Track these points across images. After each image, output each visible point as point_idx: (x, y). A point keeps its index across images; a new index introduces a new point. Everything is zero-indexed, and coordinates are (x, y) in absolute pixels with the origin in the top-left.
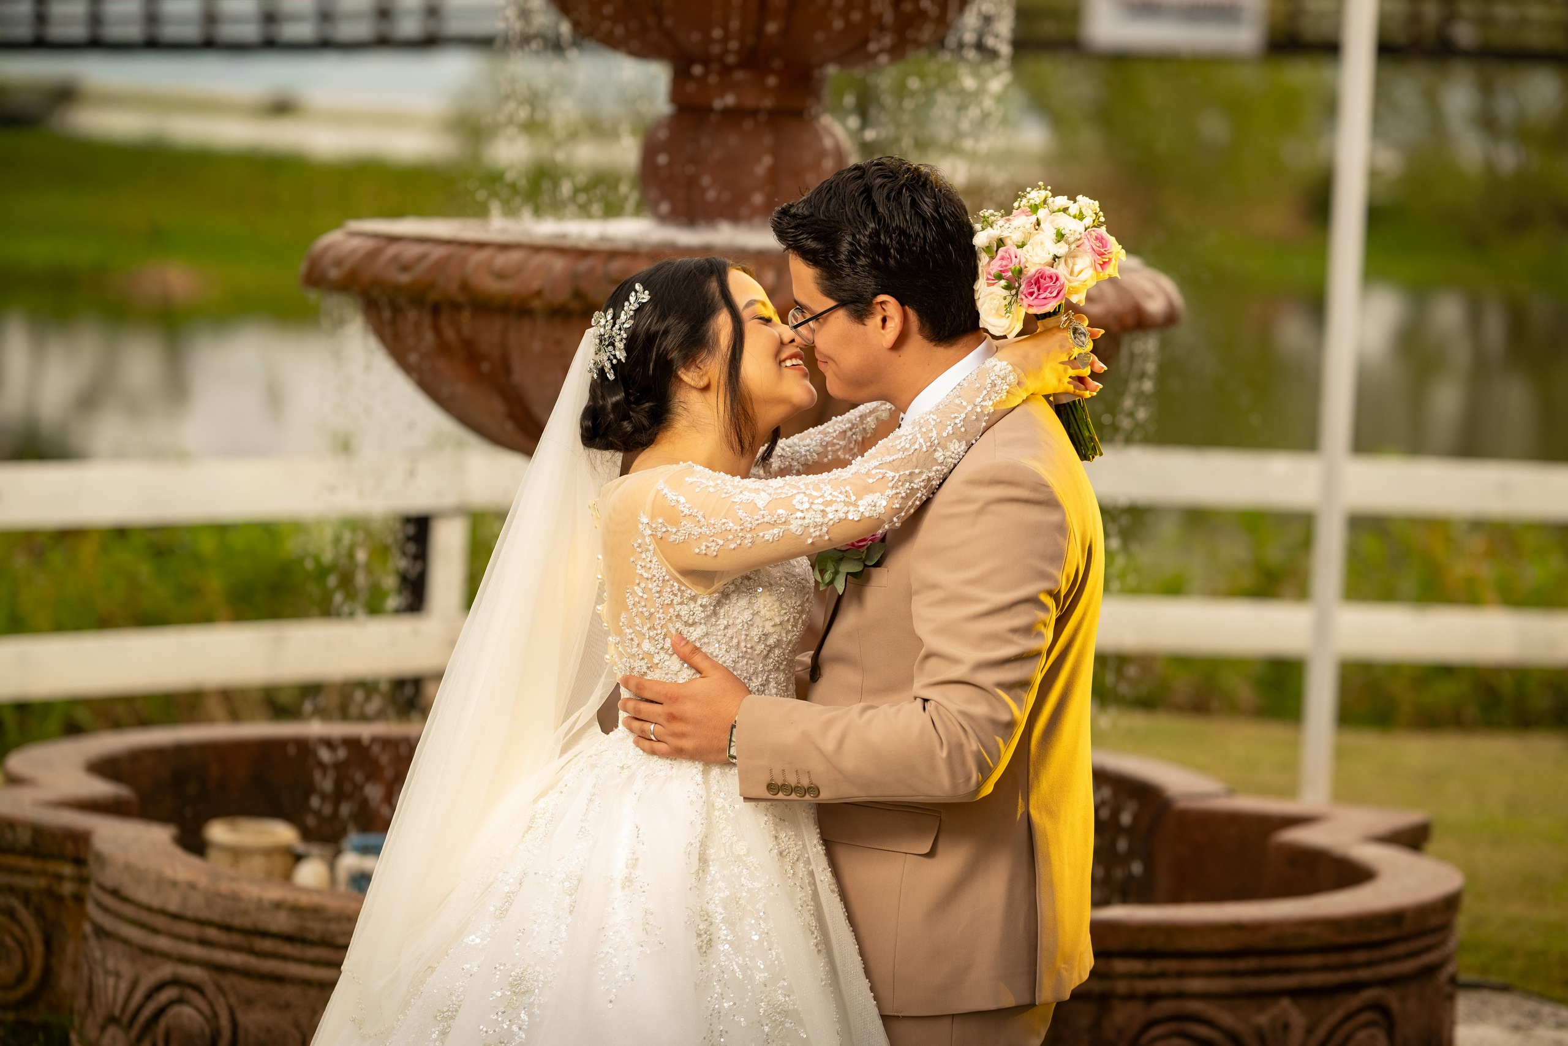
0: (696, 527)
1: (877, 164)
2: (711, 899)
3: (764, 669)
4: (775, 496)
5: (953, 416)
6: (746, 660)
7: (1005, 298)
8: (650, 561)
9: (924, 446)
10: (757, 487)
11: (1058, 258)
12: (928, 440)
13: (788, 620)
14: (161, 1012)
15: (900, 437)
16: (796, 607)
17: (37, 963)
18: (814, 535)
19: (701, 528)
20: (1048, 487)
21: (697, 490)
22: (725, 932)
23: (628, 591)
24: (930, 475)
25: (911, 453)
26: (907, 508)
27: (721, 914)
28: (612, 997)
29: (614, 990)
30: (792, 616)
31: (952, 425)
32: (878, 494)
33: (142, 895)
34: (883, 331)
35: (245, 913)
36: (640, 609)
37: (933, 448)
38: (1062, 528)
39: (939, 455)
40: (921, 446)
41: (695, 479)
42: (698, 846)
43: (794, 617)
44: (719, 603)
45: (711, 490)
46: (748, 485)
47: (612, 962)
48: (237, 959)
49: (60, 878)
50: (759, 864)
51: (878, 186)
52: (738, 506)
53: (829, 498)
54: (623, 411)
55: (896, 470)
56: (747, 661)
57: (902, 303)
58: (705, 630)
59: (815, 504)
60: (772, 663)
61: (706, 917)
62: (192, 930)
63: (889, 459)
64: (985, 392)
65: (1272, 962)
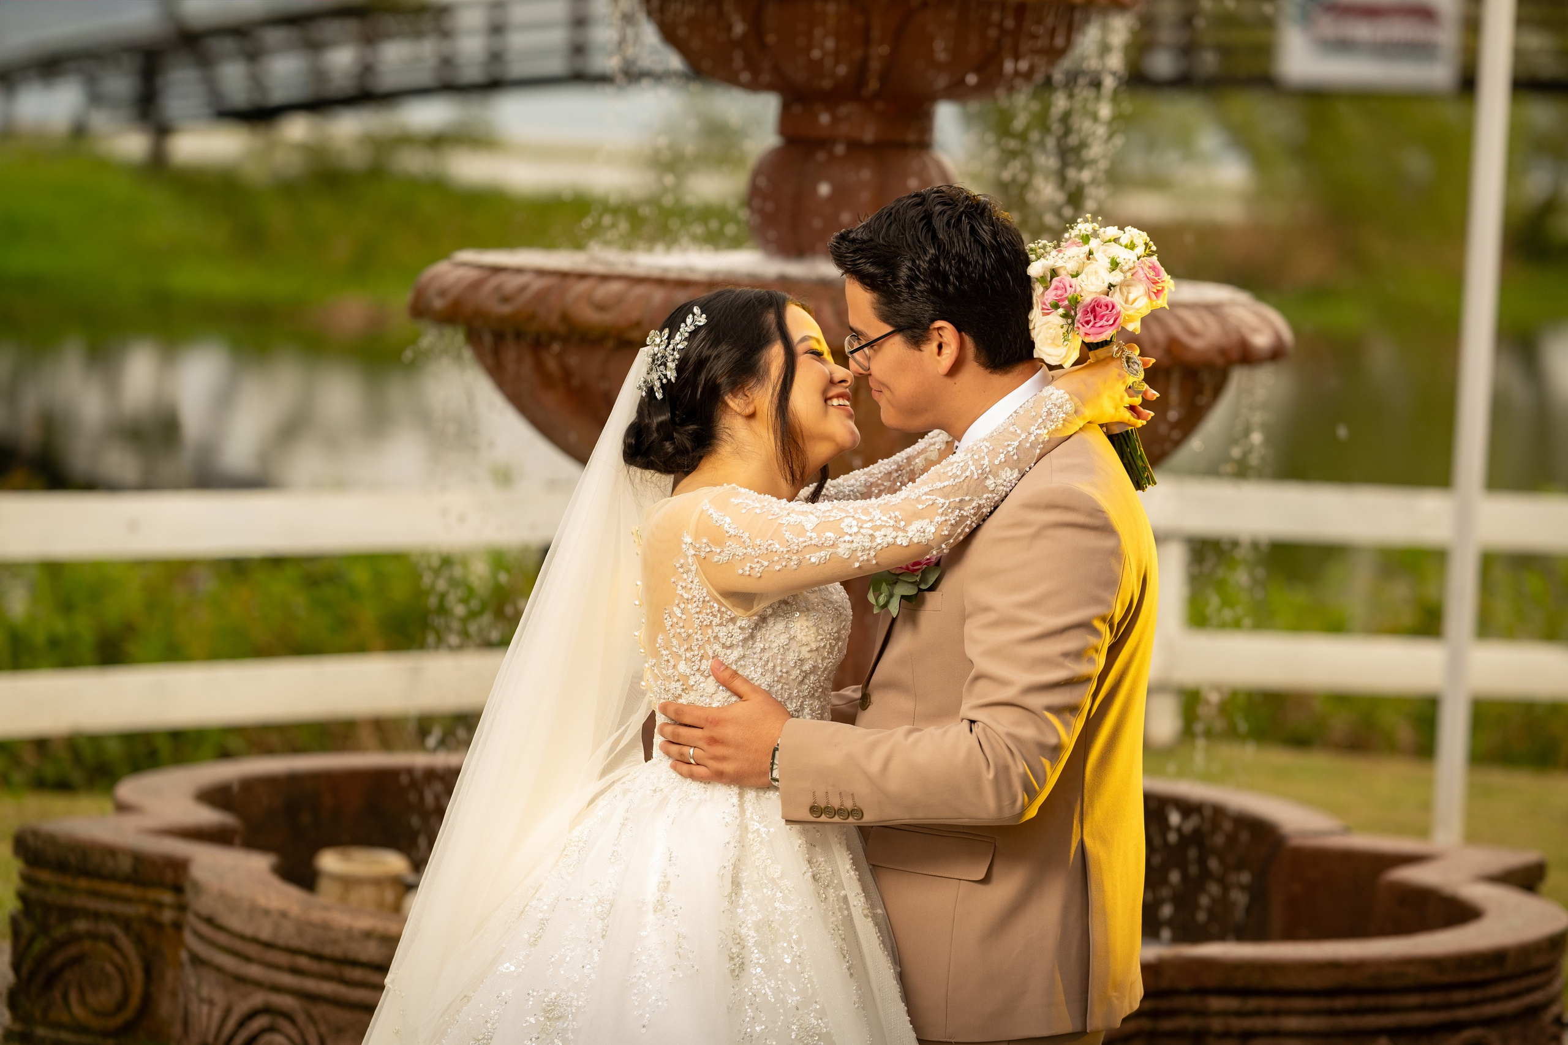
0: (741, 548)
1: (937, 192)
2: (743, 922)
3: (798, 695)
4: (823, 519)
5: (1006, 444)
6: (781, 684)
7: (1062, 327)
8: (692, 582)
9: (976, 474)
10: (805, 510)
11: (1114, 286)
12: (979, 467)
13: (825, 646)
14: (255, 1038)
15: (952, 464)
16: (832, 634)
17: (137, 990)
18: (861, 559)
19: (746, 549)
20: (1103, 512)
21: (744, 511)
22: (757, 955)
23: (667, 612)
24: (980, 502)
25: (961, 480)
26: (956, 535)
27: (753, 937)
28: (646, 1022)
29: (648, 1015)
30: (828, 643)
31: (1005, 453)
32: (928, 521)
33: (236, 923)
34: (938, 358)
35: (335, 942)
36: (678, 630)
37: (984, 475)
38: (1117, 554)
39: (990, 483)
40: (972, 473)
41: (740, 501)
42: (731, 869)
43: (830, 644)
44: (757, 627)
45: (758, 511)
46: (796, 507)
47: (645, 986)
48: (328, 988)
49: (159, 905)
50: (793, 888)
51: (938, 212)
52: (785, 528)
53: (878, 523)
54: (667, 431)
55: (946, 497)
56: (782, 686)
57: (959, 329)
58: (742, 653)
59: (864, 528)
60: (807, 689)
61: (738, 941)
62: (283, 959)
63: (939, 485)
64: (1040, 420)
65: (1369, 1001)
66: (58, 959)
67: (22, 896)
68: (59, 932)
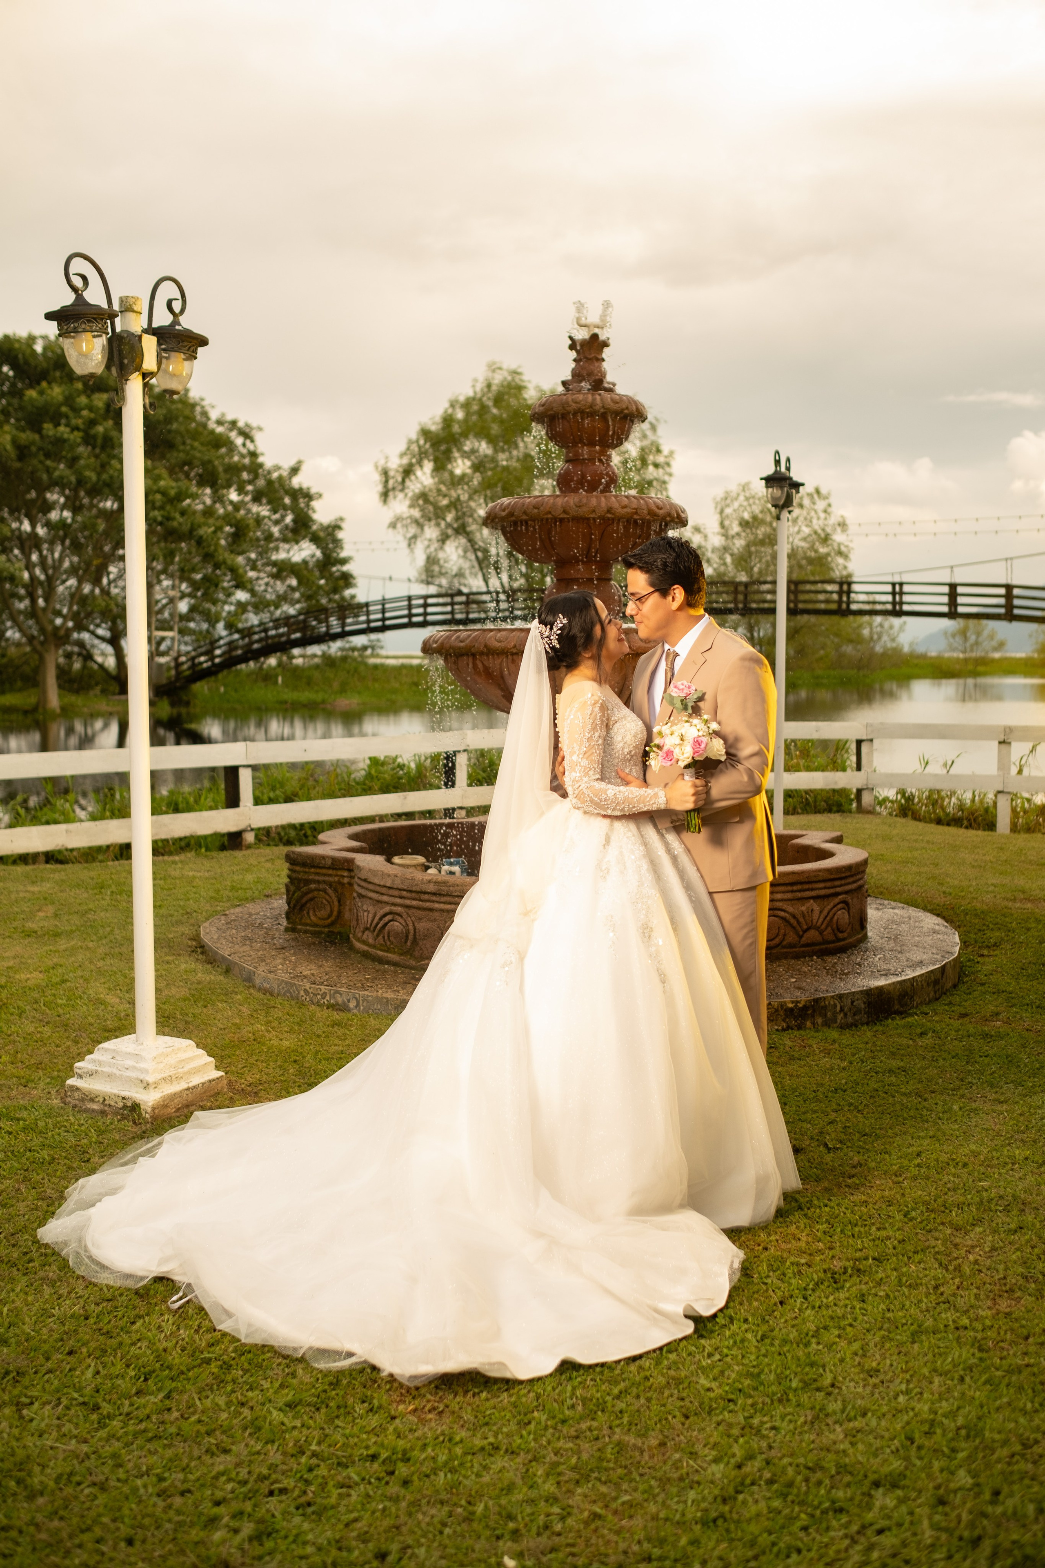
14: (386, 924)
17: (336, 909)
33: (376, 881)
34: (672, 603)
48: (414, 903)
49: (344, 877)
62: (396, 893)
65: (806, 886)
66: (305, 900)
67: (289, 877)
68: (304, 889)
